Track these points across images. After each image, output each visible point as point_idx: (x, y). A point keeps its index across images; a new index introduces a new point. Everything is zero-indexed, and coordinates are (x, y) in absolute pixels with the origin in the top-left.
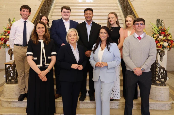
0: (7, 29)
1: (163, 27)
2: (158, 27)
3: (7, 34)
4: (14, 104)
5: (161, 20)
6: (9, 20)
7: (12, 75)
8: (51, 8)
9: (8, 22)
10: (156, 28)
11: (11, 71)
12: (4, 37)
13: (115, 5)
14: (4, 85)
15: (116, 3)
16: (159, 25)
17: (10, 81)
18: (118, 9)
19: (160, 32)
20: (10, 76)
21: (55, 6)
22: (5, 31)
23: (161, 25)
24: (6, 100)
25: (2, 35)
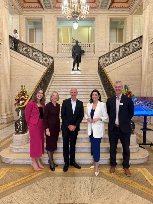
0: (20, 93)
1: (129, 90)
2: (126, 90)
3: (20, 96)
4: (20, 149)
5: (127, 85)
6: (22, 86)
7: (19, 128)
8: (51, 78)
9: (21, 87)
10: (124, 91)
11: (18, 124)
12: (18, 98)
13: (96, 75)
14: (13, 135)
15: (96, 74)
16: (126, 89)
17: (18, 132)
18: (98, 78)
19: (127, 94)
20: (18, 128)
21: (55, 76)
22: (18, 94)
23: (128, 89)
24: (14, 147)
25: (16, 97)
